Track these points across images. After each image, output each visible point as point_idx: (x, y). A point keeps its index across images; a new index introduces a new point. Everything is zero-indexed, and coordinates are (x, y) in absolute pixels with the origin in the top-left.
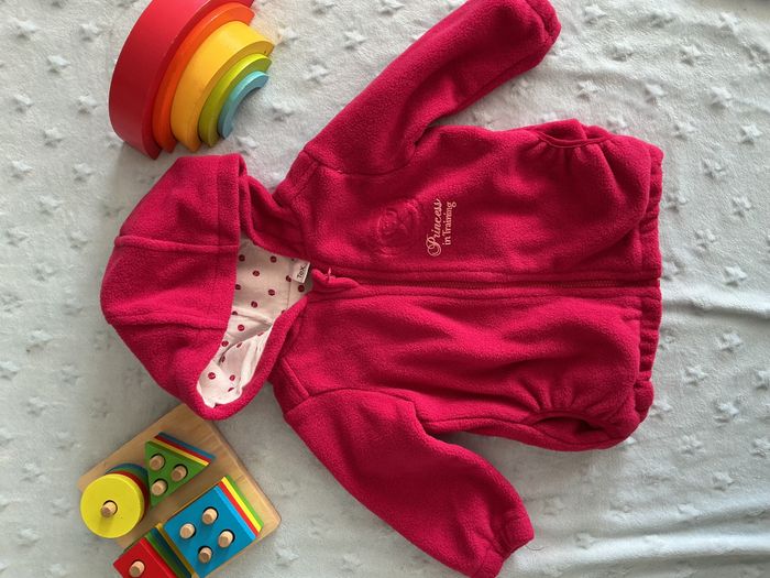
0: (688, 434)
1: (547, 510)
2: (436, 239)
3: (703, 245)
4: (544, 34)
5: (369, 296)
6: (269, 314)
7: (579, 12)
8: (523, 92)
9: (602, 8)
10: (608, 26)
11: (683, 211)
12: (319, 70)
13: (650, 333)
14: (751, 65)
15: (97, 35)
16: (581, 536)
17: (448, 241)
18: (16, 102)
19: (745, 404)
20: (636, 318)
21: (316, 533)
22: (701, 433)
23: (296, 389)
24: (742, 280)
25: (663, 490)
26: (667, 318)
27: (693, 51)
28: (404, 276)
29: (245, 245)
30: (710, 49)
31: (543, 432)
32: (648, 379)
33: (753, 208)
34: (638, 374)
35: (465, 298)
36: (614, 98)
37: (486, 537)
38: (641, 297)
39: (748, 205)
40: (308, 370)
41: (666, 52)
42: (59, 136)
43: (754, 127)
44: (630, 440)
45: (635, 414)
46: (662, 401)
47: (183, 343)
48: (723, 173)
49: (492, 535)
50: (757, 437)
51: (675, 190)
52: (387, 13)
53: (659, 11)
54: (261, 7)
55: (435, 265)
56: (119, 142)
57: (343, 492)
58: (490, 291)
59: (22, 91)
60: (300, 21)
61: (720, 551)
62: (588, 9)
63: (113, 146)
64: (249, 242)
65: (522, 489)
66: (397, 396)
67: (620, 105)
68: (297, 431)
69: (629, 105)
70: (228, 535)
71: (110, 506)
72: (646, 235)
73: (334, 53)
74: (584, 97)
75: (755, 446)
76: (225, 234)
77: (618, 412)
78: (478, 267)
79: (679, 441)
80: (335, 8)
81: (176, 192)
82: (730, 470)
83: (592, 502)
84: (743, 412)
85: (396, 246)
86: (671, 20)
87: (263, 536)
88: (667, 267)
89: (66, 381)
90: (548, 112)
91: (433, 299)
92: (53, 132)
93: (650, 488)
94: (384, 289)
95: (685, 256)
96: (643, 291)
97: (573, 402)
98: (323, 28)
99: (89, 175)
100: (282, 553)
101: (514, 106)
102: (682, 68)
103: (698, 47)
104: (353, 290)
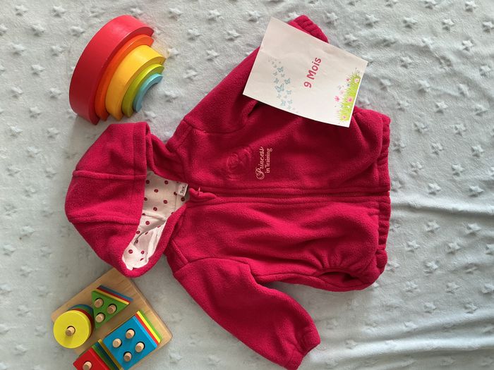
0: (409, 281)
1: (329, 326)
2: (261, 169)
3: (415, 171)
5: (223, 203)
6: (164, 215)
7: (342, 38)
9: (355, 36)
10: (359, 46)
11: (403, 152)
12: (192, 73)
13: (384, 222)
14: (441, 68)
15: (61, 52)
16: (348, 342)
17: (268, 171)
18: (13, 92)
19: (442, 263)
20: (376, 214)
22: (417, 280)
23: (180, 258)
24: (438, 191)
25: (396, 313)
26: (394, 214)
27: (407, 60)
28: (243, 191)
29: (149, 174)
30: (417, 59)
31: (324, 280)
32: (384, 249)
33: (443, 149)
34: (378, 246)
35: (279, 203)
37: (292, 343)
38: (379, 201)
39: (441, 148)
40: (188, 247)
41: (392, 61)
42: (39, 112)
43: (443, 102)
44: (375, 284)
45: (376, 269)
46: (393, 261)
47: (114, 233)
48: (426, 130)
49: (296, 342)
50: (449, 282)
51: (398, 140)
52: (231, 40)
53: (387, 37)
54: (157, 36)
55: (261, 185)
56: (74, 115)
57: (208, 318)
58: (293, 200)
59: (17, 86)
60: (181, 45)
61: (429, 348)
62: (347, 36)
63: (71, 118)
64: (152, 173)
65: (313, 314)
66: (240, 262)
68: (181, 284)
69: (371, 91)
70: (141, 345)
71: (71, 329)
72: (381, 166)
73: (200, 63)
75: (448, 287)
76: (138, 168)
77: (367, 268)
78: (286, 186)
79: (405, 285)
80: (201, 37)
81: (109, 145)
82: (434, 302)
83: (354, 322)
84: (441, 267)
85: (238, 174)
86: (394, 43)
87: (162, 345)
88: (394, 184)
89: (44, 256)
91: (260, 205)
92: (35, 109)
93: (388, 313)
94: (231, 199)
95: (405, 178)
96: (380, 198)
97: (341, 263)
98: (194, 48)
99: (57, 134)
102: (401, 70)
103: (410, 57)
104: (212, 200)
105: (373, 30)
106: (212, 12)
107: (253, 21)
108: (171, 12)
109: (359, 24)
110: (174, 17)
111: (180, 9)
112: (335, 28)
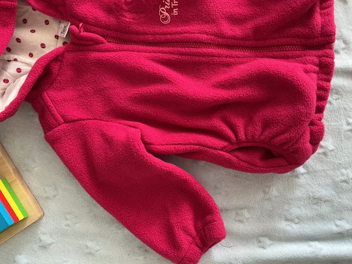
0: (346, 168)
1: (238, 218)
2: (167, 9)
5: (114, 51)
13: (324, 84)
16: (262, 239)
17: (175, 12)
20: (315, 72)
21: (68, 225)
23: (53, 115)
25: (325, 209)
28: (142, 37)
29: (27, 11)
31: (237, 157)
32: (320, 119)
34: (314, 116)
37: (190, 235)
38: (319, 57)
40: (64, 103)
44: (301, 169)
45: (309, 145)
46: (327, 142)
49: (195, 234)
55: (165, 29)
58: (204, 50)
65: (220, 201)
66: (130, 126)
68: (54, 148)
72: (325, 11)
77: (296, 143)
79: (339, 173)
83: (271, 215)
85: (136, 13)
91: (161, 55)
93: (315, 206)
94: (126, 47)
96: (320, 52)
97: (261, 134)
100: (43, 238)
104: (101, 45)
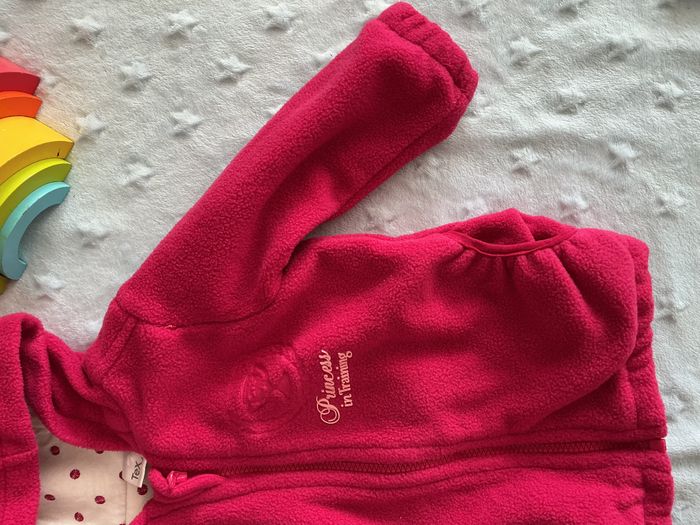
2: (331, 400)
4: (453, 92)
5: (241, 494)
7: (502, 50)
8: (434, 174)
9: (534, 41)
10: (546, 66)
11: (682, 319)
12: (141, 171)
17: (348, 401)
20: (638, 502)
27: (671, 89)
28: (290, 458)
30: (695, 85)
36: (566, 169)
38: (642, 468)
41: (634, 95)
51: (667, 292)
52: (229, 81)
53: (616, 38)
54: (50, 91)
55: (333, 438)
58: (417, 476)
60: (106, 104)
62: (515, 45)
67: (574, 177)
69: (589, 176)
72: (638, 374)
73: (159, 145)
74: (522, 171)
78: (395, 441)
80: (154, 81)
86: (635, 49)
90: (472, 198)
94: (262, 481)
96: (642, 458)
98: (138, 111)
101: (424, 195)
102: (658, 116)
103: (678, 83)
104: (214, 490)
105: (579, 23)
106: (174, 17)
107: (277, 28)
108: (75, 29)
109: (543, 12)
110: (84, 40)
111: (96, 18)
112: (482, 27)
